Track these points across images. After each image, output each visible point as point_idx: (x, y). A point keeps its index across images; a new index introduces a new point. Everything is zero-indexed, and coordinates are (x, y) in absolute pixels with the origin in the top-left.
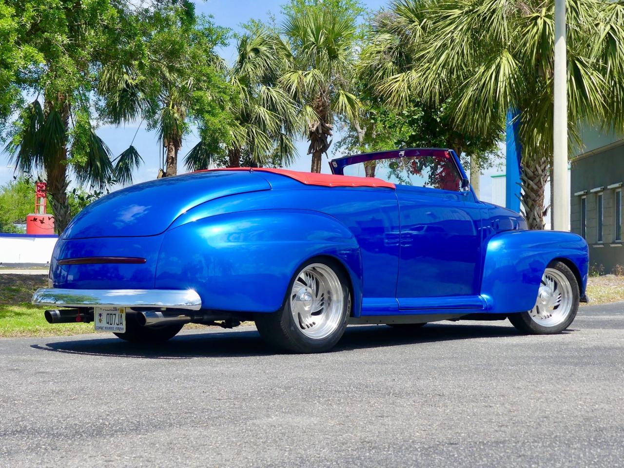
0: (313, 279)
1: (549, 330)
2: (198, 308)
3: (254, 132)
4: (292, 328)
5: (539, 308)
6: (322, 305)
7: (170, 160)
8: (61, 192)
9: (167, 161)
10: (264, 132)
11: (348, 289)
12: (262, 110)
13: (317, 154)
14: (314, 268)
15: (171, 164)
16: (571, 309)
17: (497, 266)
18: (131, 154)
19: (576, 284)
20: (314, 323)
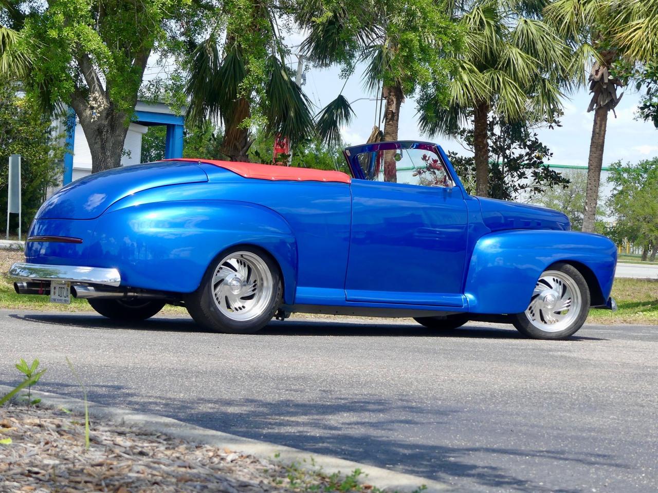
0: (245, 266)
1: (548, 335)
2: (117, 285)
3: (501, 80)
4: (212, 309)
5: (543, 312)
6: (253, 290)
7: (390, 116)
8: (241, 153)
9: (386, 116)
10: (515, 81)
11: (278, 277)
12: (514, 52)
13: (601, 112)
14: (242, 256)
15: (390, 120)
16: (579, 315)
17: (490, 265)
18: (340, 106)
19: (586, 289)
20: (244, 307)
